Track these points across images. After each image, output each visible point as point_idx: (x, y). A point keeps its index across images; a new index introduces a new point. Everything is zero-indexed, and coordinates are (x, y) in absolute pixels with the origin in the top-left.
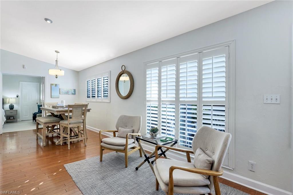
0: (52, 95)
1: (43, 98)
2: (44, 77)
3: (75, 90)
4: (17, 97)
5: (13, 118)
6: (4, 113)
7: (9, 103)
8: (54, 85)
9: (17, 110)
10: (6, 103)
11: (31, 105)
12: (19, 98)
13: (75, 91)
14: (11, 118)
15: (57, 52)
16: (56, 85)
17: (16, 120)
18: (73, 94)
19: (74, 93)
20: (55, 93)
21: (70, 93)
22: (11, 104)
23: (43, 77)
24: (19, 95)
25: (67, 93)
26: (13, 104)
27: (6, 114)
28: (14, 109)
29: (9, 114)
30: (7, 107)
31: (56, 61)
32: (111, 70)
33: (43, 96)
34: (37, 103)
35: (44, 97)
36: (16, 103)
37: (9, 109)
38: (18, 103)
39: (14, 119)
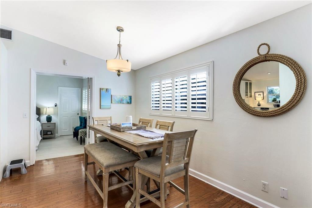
0: (101, 105)
1: (89, 108)
2: (91, 79)
3: (131, 96)
4: (56, 106)
5: (50, 133)
6: (41, 127)
7: (46, 114)
8: (104, 90)
9: (55, 123)
10: (43, 114)
11: (71, 116)
12: (58, 108)
13: (131, 99)
14: (48, 133)
15: (120, 30)
16: (107, 90)
17: (53, 135)
18: (128, 103)
19: (130, 102)
20: (106, 102)
21: (124, 102)
22: (49, 115)
23: (88, 78)
24: (58, 104)
25: (121, 101)
26: (51, 115)
27: (42, 129)
28: (52, 122)
29: (46, 128)
30: (44, 118)
31: (118, 45)
32: (214, 60)
33: (89, 106)
34: (78, 114)
35: (91, 107)
36: (54, 114)
37: (46, 122)
38: (56, 114)
39: (52, 134)
